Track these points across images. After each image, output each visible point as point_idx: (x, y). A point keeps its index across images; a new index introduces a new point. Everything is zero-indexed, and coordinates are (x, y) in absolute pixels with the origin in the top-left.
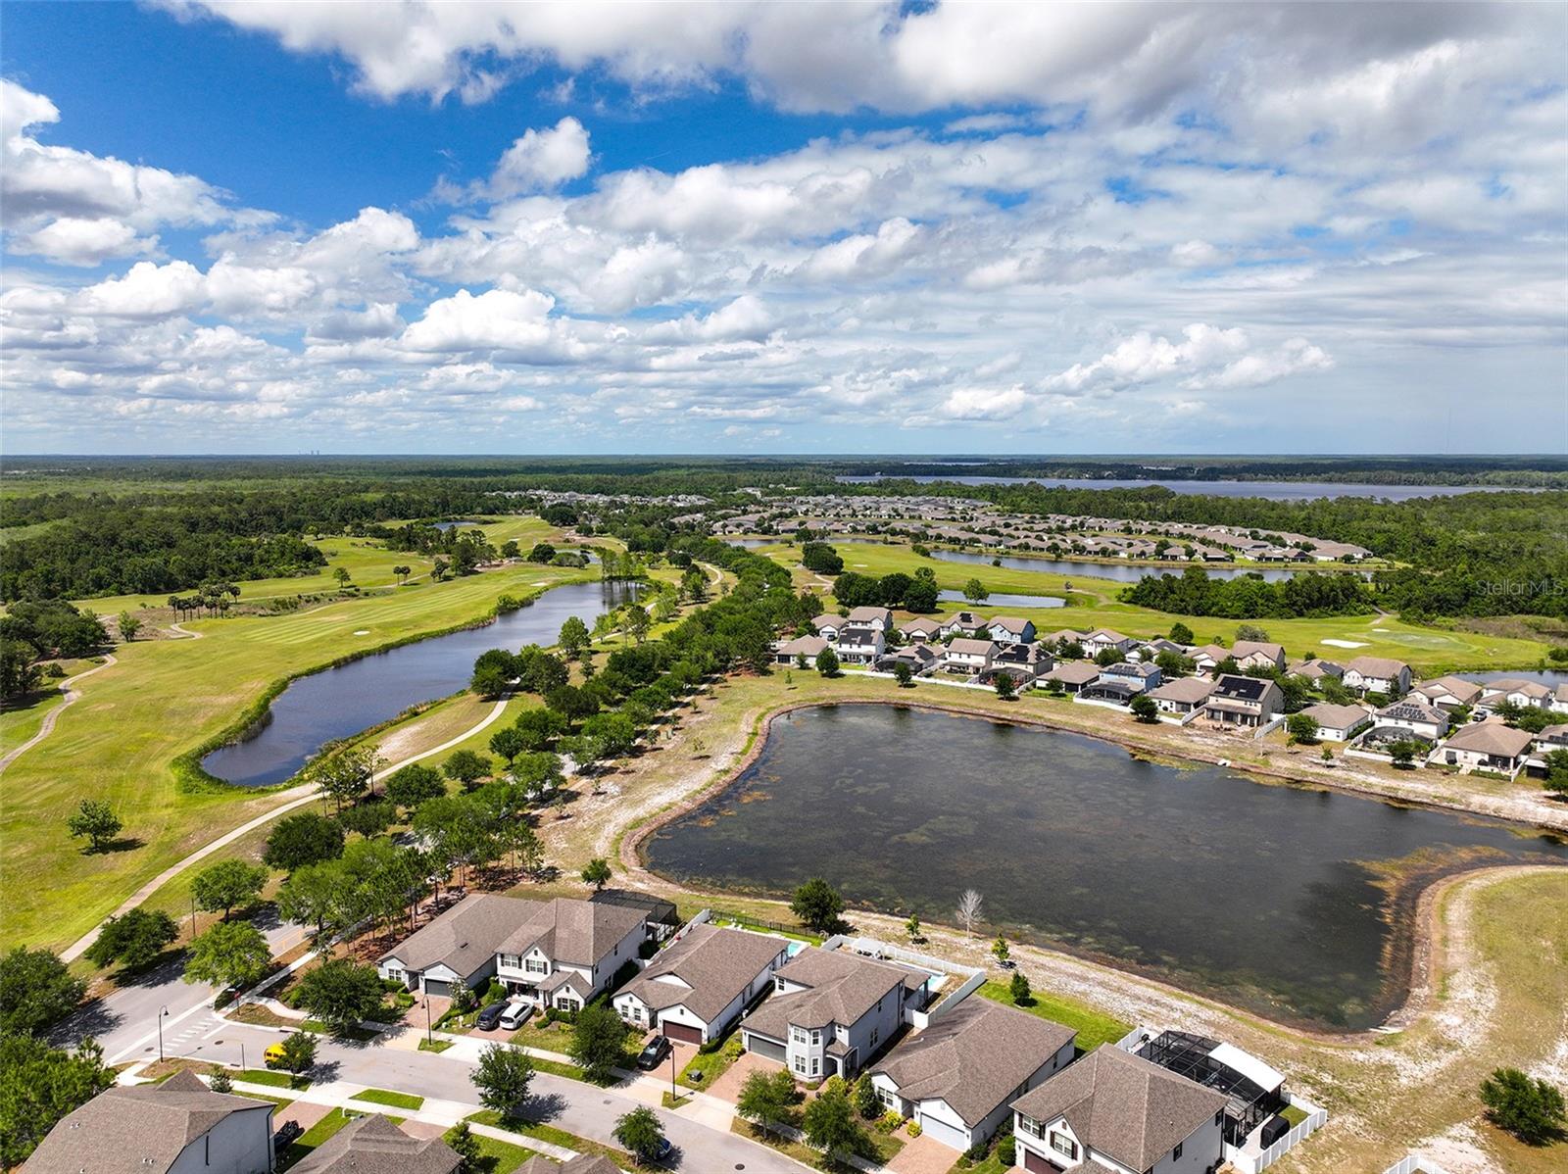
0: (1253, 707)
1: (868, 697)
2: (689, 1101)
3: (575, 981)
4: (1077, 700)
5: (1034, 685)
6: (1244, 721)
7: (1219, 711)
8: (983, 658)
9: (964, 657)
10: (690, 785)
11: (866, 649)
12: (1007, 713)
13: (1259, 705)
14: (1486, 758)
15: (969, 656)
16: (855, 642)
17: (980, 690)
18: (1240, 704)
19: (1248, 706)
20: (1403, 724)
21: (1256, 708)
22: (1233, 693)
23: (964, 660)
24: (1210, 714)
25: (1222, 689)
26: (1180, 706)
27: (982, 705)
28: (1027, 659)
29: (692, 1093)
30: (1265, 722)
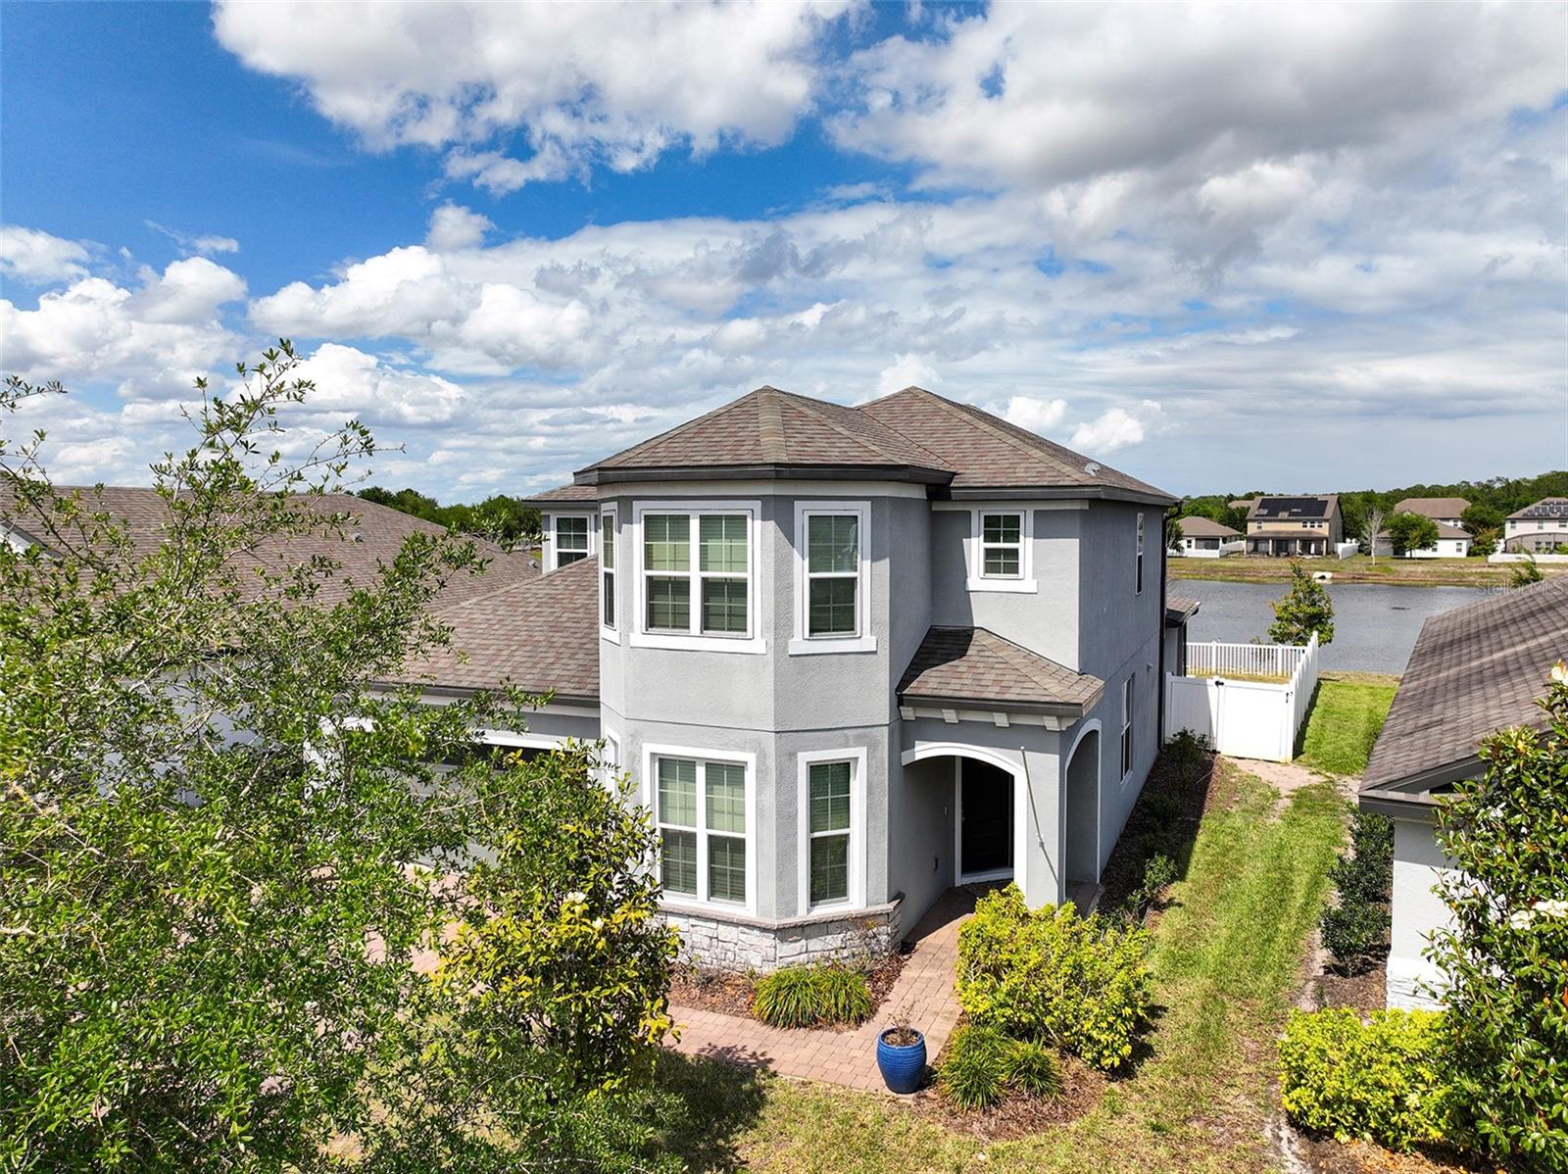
0: (1316, 529)
6: (1306, 549)
7: (1266, 540)
13: (1326, 525)
18: (1297, 527)
19: (1308, 528)
20: (1551, 528)
21: (1324, 530)
22: (1284, 515)
24: (1251, 545)
25: (1265, 512)
26: (1202, 543)
30: (1331, 552)
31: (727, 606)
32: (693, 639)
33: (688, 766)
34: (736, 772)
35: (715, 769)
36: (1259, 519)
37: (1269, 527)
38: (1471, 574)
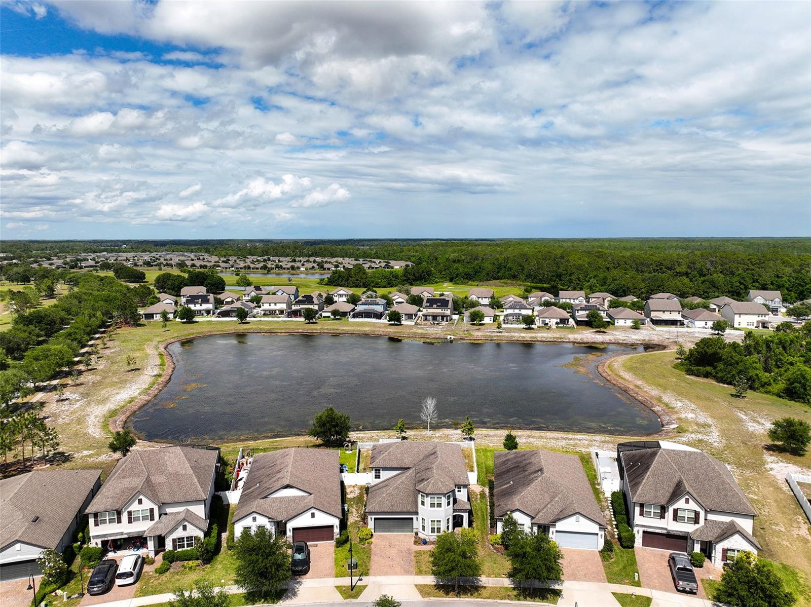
0: (446, 312)
1: (223, 331)
2: (365, 587)
3: (190, 518)
4: (351, 320)
5: (321, 315)
6: (443, 319)
7: (429, 316)
8: (285, 304)
9: (273, 305)
10: (139, 386)
11: (205, 306)
12: (316, 329)
13: (449, 310)
14: (559, 321)
15: (275, 304)
16: (197, 303)
17: (291, 321)
18: (439, 311)
19: (443, 311)
20: (517, 311)
21: (448, 312)
22: (435, 306)
23: (273, 307)
24: (424, 317)
25: (428, 304)
26: (407, 316)
27: (298, 327)
28: (313, 302)
29: (360, 580)
30: (451, 319)
31: (439, 505)
32: (436, 508)
33: (434, 521)
34: (440, 521)
35: (437, 521)
36: (426, 307)
37: (431, 311)
38: (495, 336)
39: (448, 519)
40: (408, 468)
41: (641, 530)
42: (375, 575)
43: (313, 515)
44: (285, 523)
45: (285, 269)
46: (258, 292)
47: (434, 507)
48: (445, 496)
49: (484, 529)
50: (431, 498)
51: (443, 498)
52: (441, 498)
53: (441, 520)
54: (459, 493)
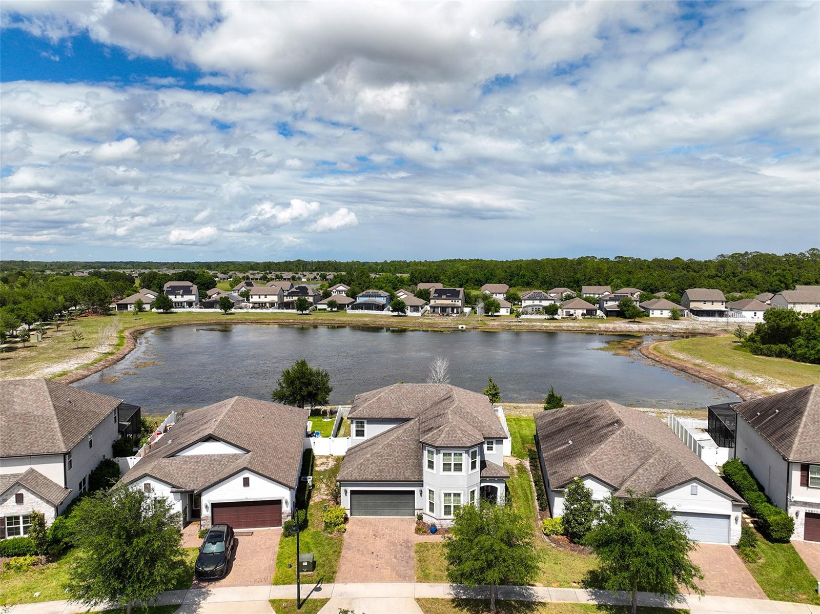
0: (456, 303)
2: (324, 602)
3: (35, 483)
4: (349, 311)
5: (316, 307)
6: (453, 311)
7: (438, 307)
8: (276, 297)
9: (263, 297)
11: (187, 298)
12: (310, 320)
13: (460, 301)
14: (585, 312)
15: (266, 297)
16: (179, 294)
17: (282, 313)
18: (449, 302)
19: (454, 303)
20: (537, 302)
21: (459, 303)
22: (444, 297)
23: (263, 299)
24: (432, 309)
25: (437, 295)
26: (413, 308)
27: (290, 318)
28: (308, 293)
29: (318, 589)
30: (462, 312)
31: (458, 467)
32: (452, 473)
33: (450, 494)
34: (459, 495)
35: (455, 495)
36: (435, 298)
37: (439, 302)
38: (513, 326)
39: (473, 492)
40: (408, 420)
41: (803, 511)
42: (345, 581)
43: (246, 482)
44: (199, 495)
45: (285, 279)
46: (249, 288)
47: (450, 470)
48: (467, 452)
49: (531, 512)
50: (445, 454)
51: (465, 456)
52: (461, 455)
53: (462, 492)
54: (490, 452)
